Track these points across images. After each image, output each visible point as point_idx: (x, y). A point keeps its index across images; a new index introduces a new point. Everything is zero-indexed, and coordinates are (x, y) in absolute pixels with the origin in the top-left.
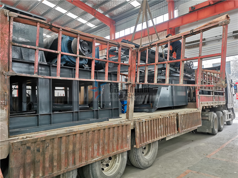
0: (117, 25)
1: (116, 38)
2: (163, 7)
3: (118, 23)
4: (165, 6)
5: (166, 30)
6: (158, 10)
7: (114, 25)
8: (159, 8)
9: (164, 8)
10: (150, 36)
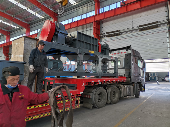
0: (59, 17)
4: (93, 5)
5: (93, 22)
6: (88, 8)
10: (82, 26)
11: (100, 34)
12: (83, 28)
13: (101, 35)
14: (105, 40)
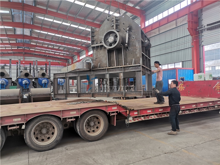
0: (147, 14)
1: (146, 26)
3: (148, 12)
5: (187, 15)
7: (144, 15)
10: (175, 21)
11: (198, 28)
12: (176, 23)
13: (199, 28)
14: (206, 35)
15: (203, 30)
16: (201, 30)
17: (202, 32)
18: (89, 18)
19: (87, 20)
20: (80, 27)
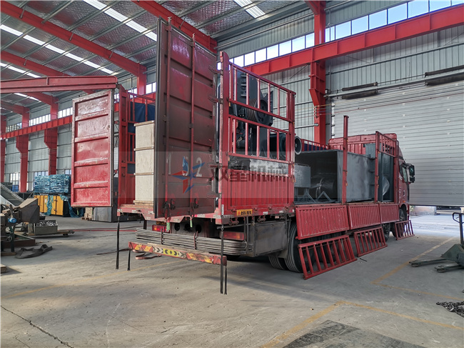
0: (219, 49)
2: (304, 21)
3: (222, 45)
4: (308, 20)
5: (309, 64)
6: (296, 26)
7: (214, 48)
8: (298, 23)
9: (306, 23)
10: (279, 73)
11: (326, 92)
12: (283, 77)
13: (328, 93)
14: (338, 108)
15: (334, 97)
16: (331, 97)
17: (332, 101)
18: (80, 29)
19: (76, 32)
20: (50, 47)
